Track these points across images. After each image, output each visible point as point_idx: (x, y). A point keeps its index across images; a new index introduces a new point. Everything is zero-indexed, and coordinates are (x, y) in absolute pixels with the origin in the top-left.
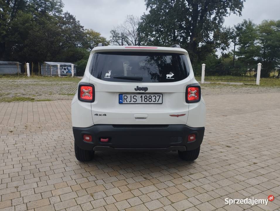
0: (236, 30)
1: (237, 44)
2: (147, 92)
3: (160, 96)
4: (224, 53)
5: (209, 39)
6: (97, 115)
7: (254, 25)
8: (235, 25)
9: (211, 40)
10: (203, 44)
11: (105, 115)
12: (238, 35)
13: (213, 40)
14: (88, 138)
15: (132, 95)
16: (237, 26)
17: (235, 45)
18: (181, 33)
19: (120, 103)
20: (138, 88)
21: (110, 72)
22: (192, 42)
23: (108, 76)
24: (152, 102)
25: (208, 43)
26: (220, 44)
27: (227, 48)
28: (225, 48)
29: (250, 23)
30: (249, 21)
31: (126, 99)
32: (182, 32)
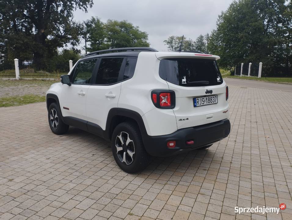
0: (85, 26)
1: (88, 41)
2: (212, 94)
3: (216, 97)
4: (76, 49)
5: (59, 32)
6: (181, 120)
7: (102, 23)
8: (85, 21)
9: (61, 34)
10: (53, 37)
11: (188, 119)
12: (88, 32)
13: (63, 34)
14: (172, 144)
15: (202, 98)
16: (86, 22)
17: (86, 41)
18: (22, 22)
19: (195, 106)
20: (207, 92)
21: (185, 78)
22: (41, 34)
23: (184, 82)
24: (213, 103)
25: (58, 36)
26: (69, 39)
27: (77, 43)
28: (75, 43)
29: (98, 21)
30: (97, 19)
31: (198, 102)
32: (24, 21)
